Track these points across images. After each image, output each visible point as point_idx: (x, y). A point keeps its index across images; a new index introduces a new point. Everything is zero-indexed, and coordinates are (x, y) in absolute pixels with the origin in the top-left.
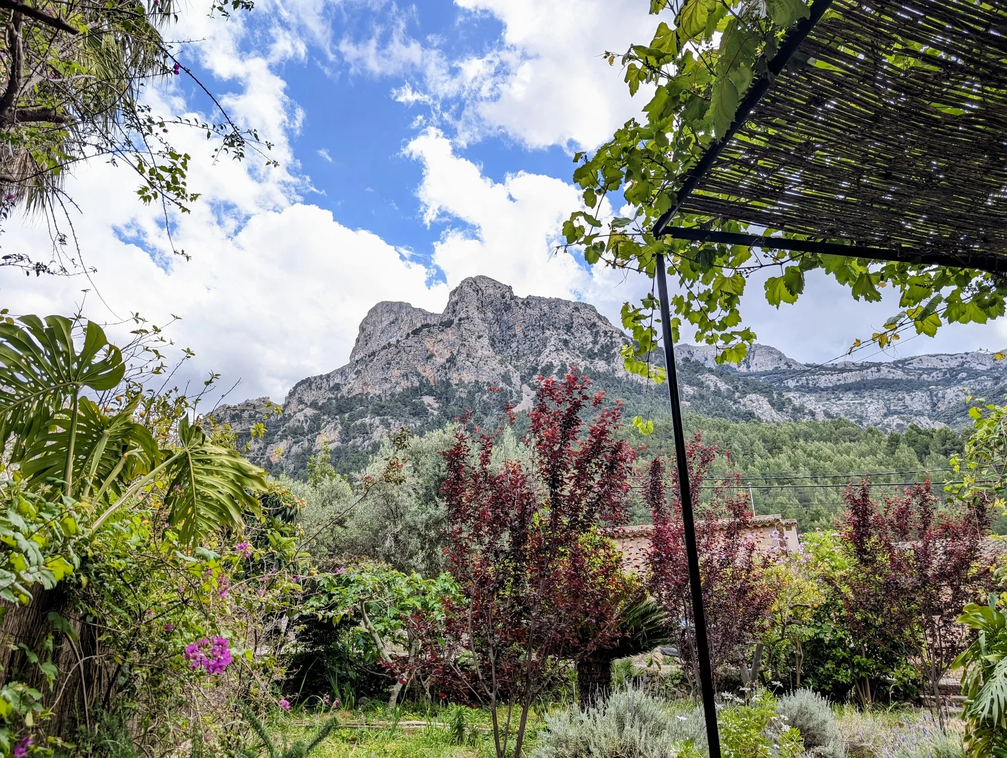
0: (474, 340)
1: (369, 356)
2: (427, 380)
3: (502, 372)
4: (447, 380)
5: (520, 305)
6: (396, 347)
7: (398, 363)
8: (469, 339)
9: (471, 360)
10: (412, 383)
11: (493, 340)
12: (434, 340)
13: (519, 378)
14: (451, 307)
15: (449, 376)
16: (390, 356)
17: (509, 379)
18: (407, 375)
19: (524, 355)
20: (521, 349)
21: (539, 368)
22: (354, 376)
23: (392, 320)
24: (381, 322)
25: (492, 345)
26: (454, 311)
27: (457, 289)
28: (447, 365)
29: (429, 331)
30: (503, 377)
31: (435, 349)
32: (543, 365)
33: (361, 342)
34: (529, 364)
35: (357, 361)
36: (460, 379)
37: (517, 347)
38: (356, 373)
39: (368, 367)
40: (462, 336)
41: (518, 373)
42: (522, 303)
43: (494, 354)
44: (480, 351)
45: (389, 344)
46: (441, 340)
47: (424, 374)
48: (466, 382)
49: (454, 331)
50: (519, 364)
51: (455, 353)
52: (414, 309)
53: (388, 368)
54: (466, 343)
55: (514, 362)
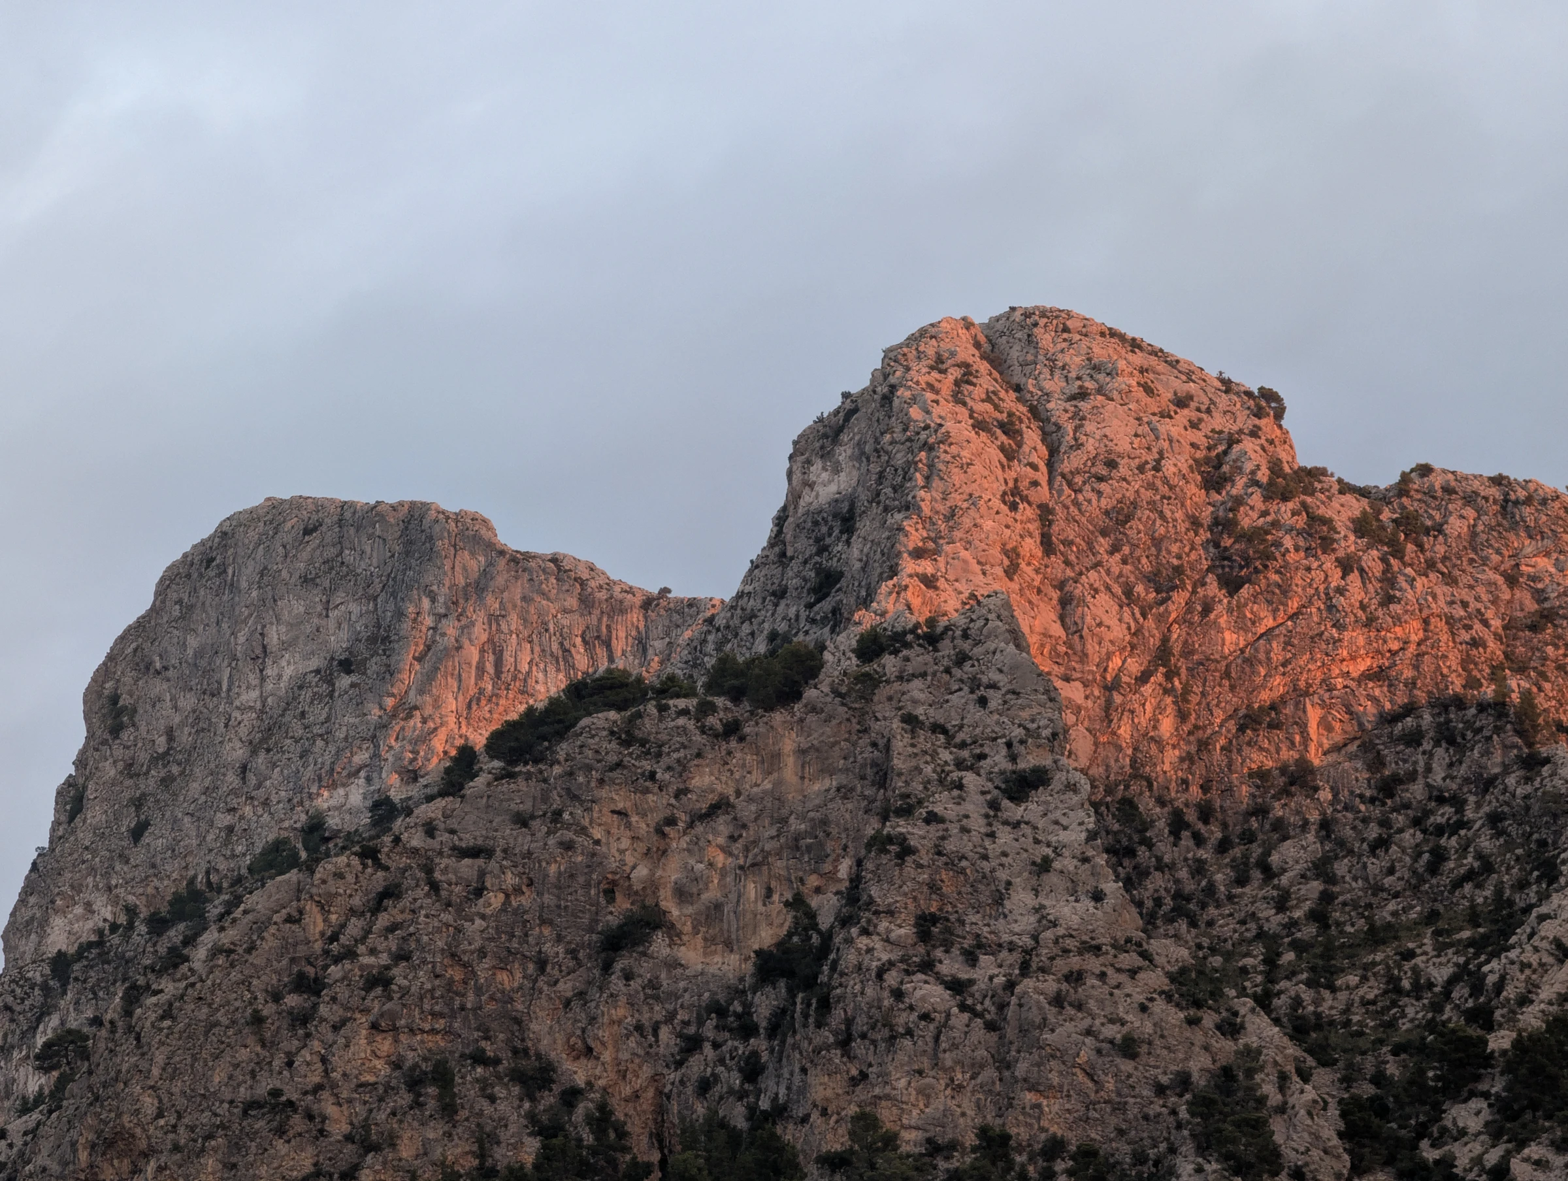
0: (974, 807)
1: (158, 924)
2: (602, 1119)
3: (1199, 1065)
4: (760, 1119)
5: (1348, 543)
6: (369, 854)
7: (379, 981)
8: (942, 803)
9: (951, 965)
10: (485, 1141)
11: (1128, 807)
12: (658, 802)
13: (1329, 1127)
14: (802, 546)
15: (772, 1089)
16: (315, 923)
17: (1258, 1127)
18: (442, 1076)
19: (1376, 936)
20: (1352, 888)
21: (1500, 1041)
22: (33, 1082)
23: (338, 641)
24: (261, 655)
25: (1119, 852)
26: (827, 582)
27: (851, 407)
28: (764, 1005)
29: (627, 737)
30: (1203, 1105)
31: (672, 872)
32: (1532, 1018)
33: (95, 814)
34: (1414, 1011)
35: (61, 964)
36: (865, 1122)
37: (1321, 869)
38: (46, 1059)
39: (148, 1010)
40: (882, 776)
41: (1324, 1077)
42: (1361, 527)
43: (1131, 923)
44: (1021, 899)
45: (315, 830)
46: (720, 806)
47: (578, 1073)
48: (911, 1141)
49: (821, 733)
50: (1330, 1005)
51: (827, 906)
52: (519, 561)
53: (302, 1020)
54: (915, 831)
55: (1292, 988)
